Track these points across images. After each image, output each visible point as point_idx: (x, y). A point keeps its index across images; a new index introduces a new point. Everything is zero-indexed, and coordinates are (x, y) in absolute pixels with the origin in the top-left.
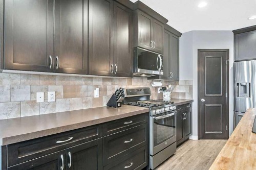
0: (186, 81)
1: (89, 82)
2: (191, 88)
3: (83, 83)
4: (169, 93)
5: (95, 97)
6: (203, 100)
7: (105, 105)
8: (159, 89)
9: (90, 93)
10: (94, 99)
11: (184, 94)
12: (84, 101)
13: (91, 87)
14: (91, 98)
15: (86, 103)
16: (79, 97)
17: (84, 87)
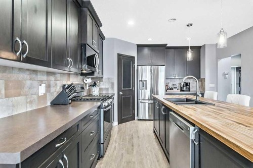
0: (109, 78)
1: (34, 76)
2: (113, 84)
3: (28, 77)
4: (98, 89)
5: (40, 95)
6: (121, 93)
7: (49, 104)
8: (88, 85)
9: (35, 90)
10: (39, 97)
11: (107, 89)
12: (29, 100)
13: (35, 83)
14: (35, 96)
15: (31, 102)
16: (23, 95)
17: (28, 82)
